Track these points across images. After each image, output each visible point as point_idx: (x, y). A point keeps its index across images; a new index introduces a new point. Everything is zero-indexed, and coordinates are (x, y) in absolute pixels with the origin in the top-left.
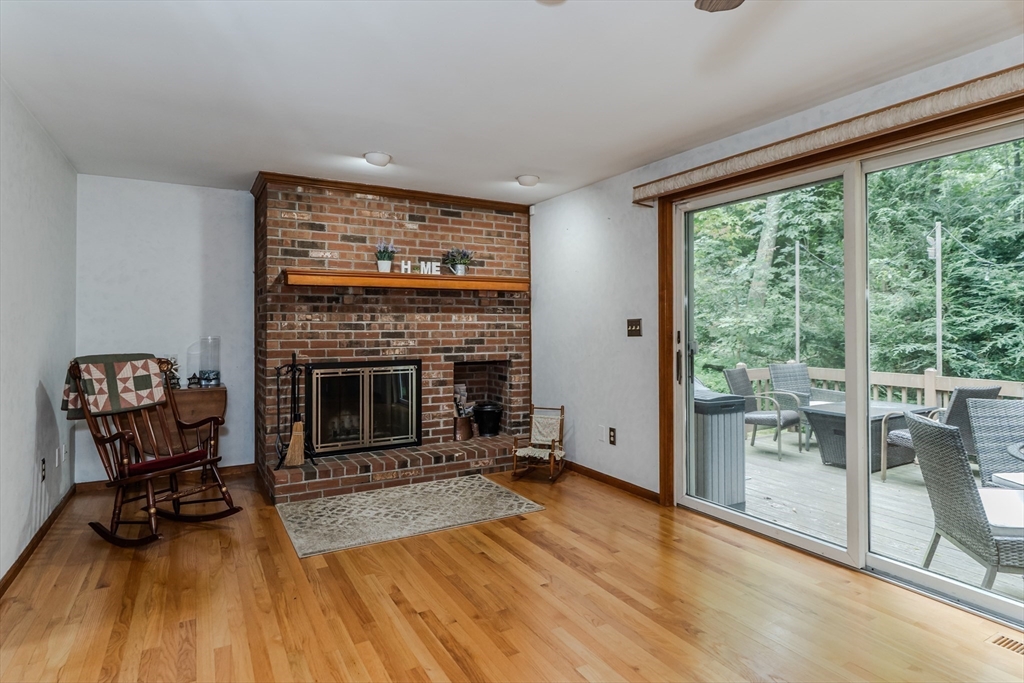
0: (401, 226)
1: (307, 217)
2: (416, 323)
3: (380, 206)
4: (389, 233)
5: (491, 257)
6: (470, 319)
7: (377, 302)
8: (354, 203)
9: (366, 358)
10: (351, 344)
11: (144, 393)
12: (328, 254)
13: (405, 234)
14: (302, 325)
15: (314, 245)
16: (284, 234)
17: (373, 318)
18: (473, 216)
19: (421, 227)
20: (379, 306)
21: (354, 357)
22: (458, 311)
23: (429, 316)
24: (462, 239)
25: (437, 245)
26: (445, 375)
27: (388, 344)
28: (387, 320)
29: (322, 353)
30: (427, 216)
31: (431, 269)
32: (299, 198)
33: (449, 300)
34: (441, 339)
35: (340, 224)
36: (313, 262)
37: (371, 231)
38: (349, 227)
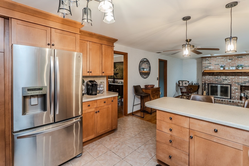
1: (208, 62)
2: (230, 78)
3: (222, 59)
4: (224, 63)
6: (245, 77)
7: (221, 74)
8: (217, 59)
9: (219, 83)
10: (216, 81)
11: (186, 85)
12: (212, 67)
13: (228, 62)
14: (208, 77)
15: (209, 66)
16: (205, 65)
17: (220, 77)
18: (246, 57)
19: (231, 61)
20: (222, 75)
21: (217, 83)
22: (242, 76)
23: (233, 77)
24: (243, 62)
25: (236, 64)
26: (237, 88)
27: (224, 81)
28: (224, 77)
29: (211, 82)
30: (233, 59)
31: (234, 68)
32: (207, 59)
33: (239, 74)
34: (237, 81)
35: (214, 62)
36: (209, 69)
37: (220, 63)
38: (216, 63)
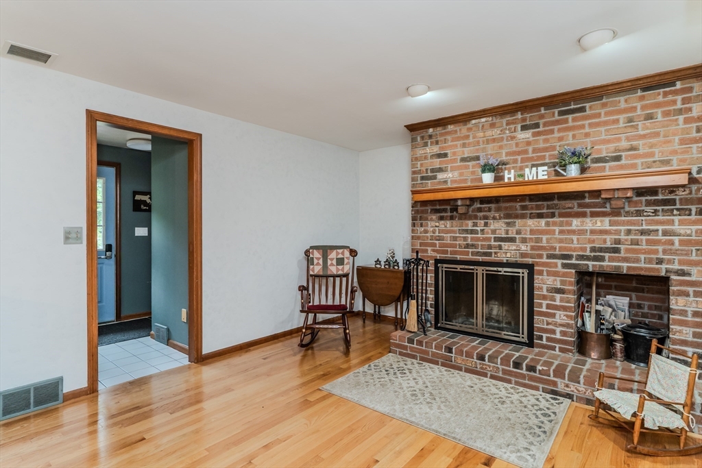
0: (513, 138)
1: (436, 149)
2: (528, 229)
3: (493, 126)
4: (501, 147)
5: (633, 148)
6: (599, 224)
7: (490, 210)
8: (469, 129)
9: (480, 259)
10: (467, 246)
11: (340, 267)
12: (450, 175)
13: (517, 145)
14: (432, 230)
15: (440, 170)
16: (421, 165)
17: (486, 225)
18: (604, 105)
19: (534, 135)
20: (491, 214)
21: (470, 257)
22: (583, 215)
23: (543, 222)
24: (587, 135)
25: (553, 148)
26: (563, 283)
28: (500, 226)
29: (446, 252)
30: (541, 122)
31: (542, 173)
32: (430, 137)
33: (568, 204)
34: (558, 245)
35: (459, 149)
36: (440, 183)
37: (484, 150)
38: (466, 150)
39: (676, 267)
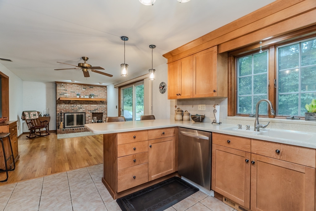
0: (82, 90)
1: (64, 88)
2: (84, 106)
3: (78, 86)
4: (79, 91)
5: (99, 95)
6: (95, 105)
7: (77, 102)
8: (73, 86)
9: (75, 112)
10: (72, 110)
11: (35, 117)
12: (68, 95)
14: (63, 106)
15: (65, 93)
16: (60, 91)
17: (76, 105)
18: (96, 88)
19: (85, 90)
20: (78, 103)
21: (73, 112)
22: (93, 104)
23: (87, 105)
24: (93, 92)
25: (89, 93)
26: (90, 115)
27: (79, 110)
28: (79, 106)
29: (67, 111)
30: (87, 88)
31: (88, 97)
32: (62, 85)
33: (91, 102)
34: (89, 109)
35: (70, 90)
36: (65, 96)
37: (76, 91)
38: (72, 90)
39: (104, 111)
